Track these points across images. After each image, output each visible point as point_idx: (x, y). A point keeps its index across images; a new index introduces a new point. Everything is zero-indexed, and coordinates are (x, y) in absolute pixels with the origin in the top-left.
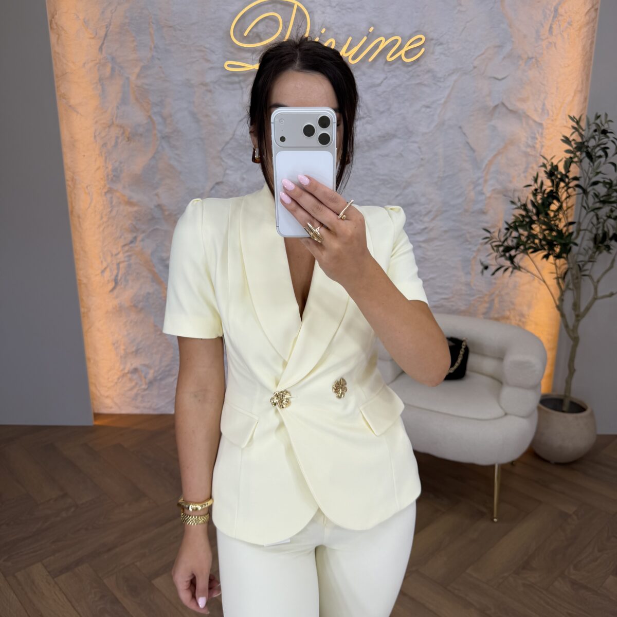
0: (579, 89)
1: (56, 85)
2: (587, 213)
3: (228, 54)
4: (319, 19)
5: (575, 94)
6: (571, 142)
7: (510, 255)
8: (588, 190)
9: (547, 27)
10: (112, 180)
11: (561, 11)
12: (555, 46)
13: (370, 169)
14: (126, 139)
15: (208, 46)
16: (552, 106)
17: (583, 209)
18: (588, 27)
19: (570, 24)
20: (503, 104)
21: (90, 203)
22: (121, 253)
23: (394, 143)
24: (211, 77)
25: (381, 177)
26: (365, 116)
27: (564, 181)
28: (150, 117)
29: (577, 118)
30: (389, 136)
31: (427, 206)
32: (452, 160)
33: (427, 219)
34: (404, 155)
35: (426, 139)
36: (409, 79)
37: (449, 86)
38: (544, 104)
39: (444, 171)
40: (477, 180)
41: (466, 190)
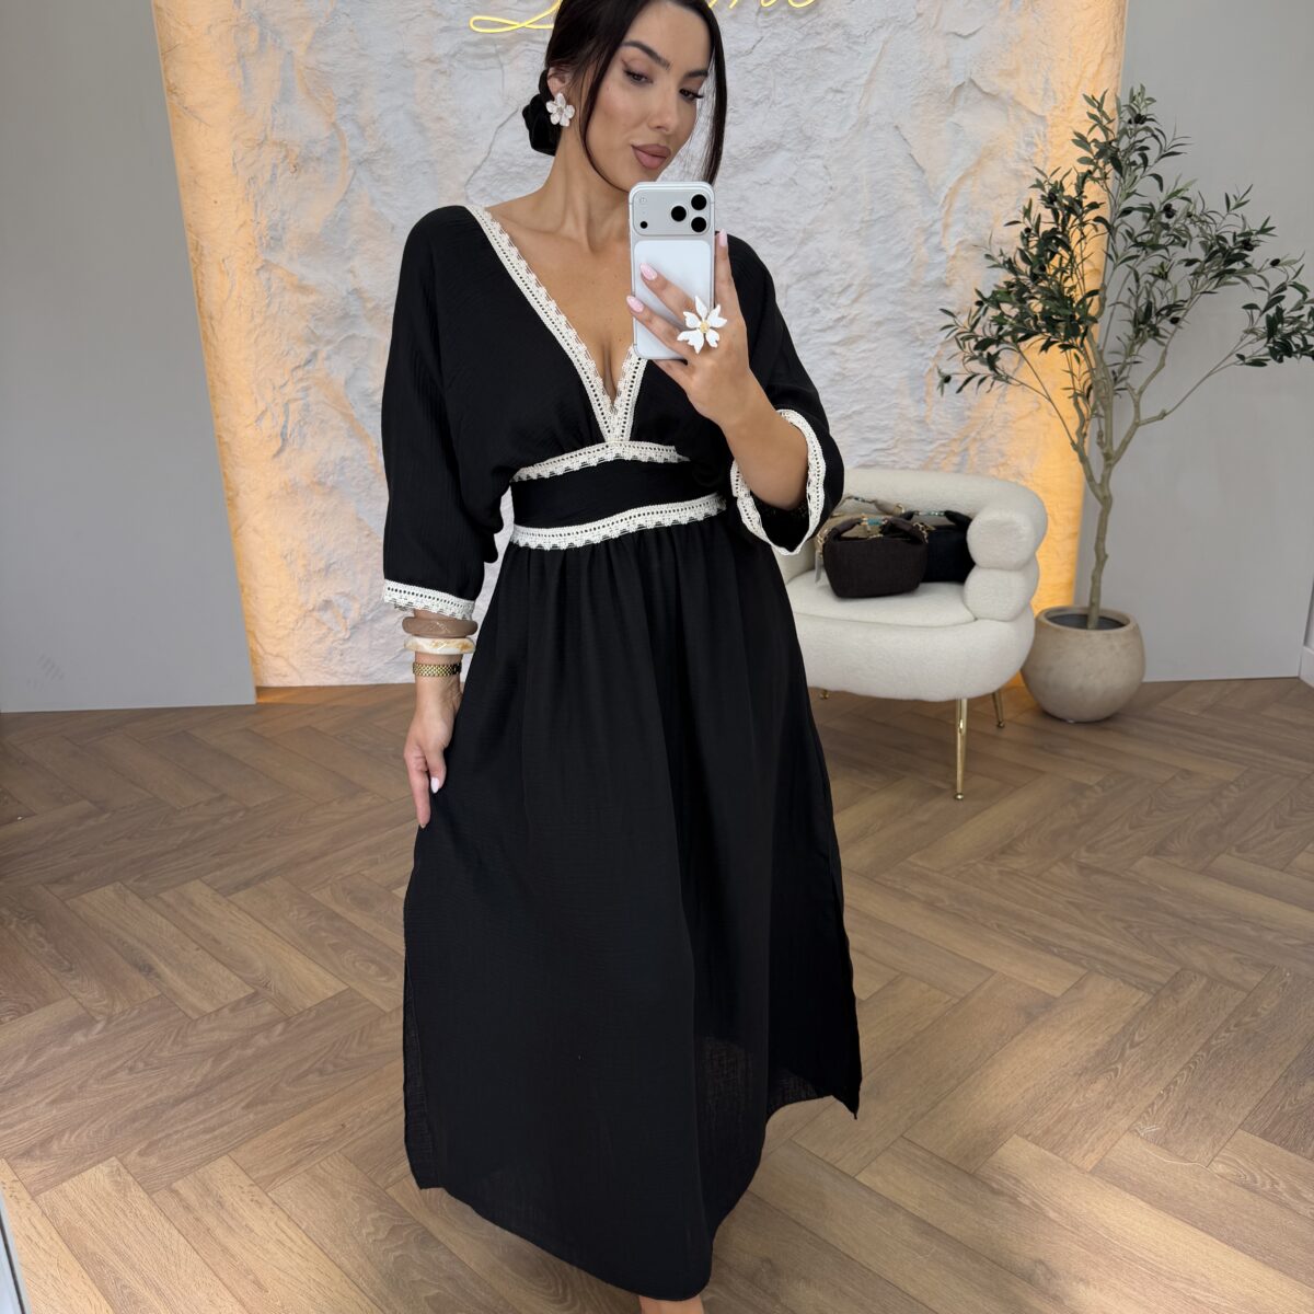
0: (1110, 50)
2: (1114, 269)
5: (1102, 62)
6: (1089, 144)
7: (989, 354)
8: (1115, 225)
10: (268, 245)
13: (739, 209)
14: (292, 169)
16: (1062, 83)
17: (1109, 260)
20: (972, 81)
21: (231, 291)
22: (290, 383)
23: (780, 159)
24: (444, 46)
25: (760, 224)
27: (1075, 214)
28: (334, 124)
29: (1098, 99)
30: (771, 147)
31: (843, 276)
32: (885, 188)
33: (844, 300)
34: (798, 181)
35: (837, 152)
36: (802, 40)
37: (875, 51)
38: (1047, 81)
39: (872, 209)
40: (931, 226)
41: (911, 244)
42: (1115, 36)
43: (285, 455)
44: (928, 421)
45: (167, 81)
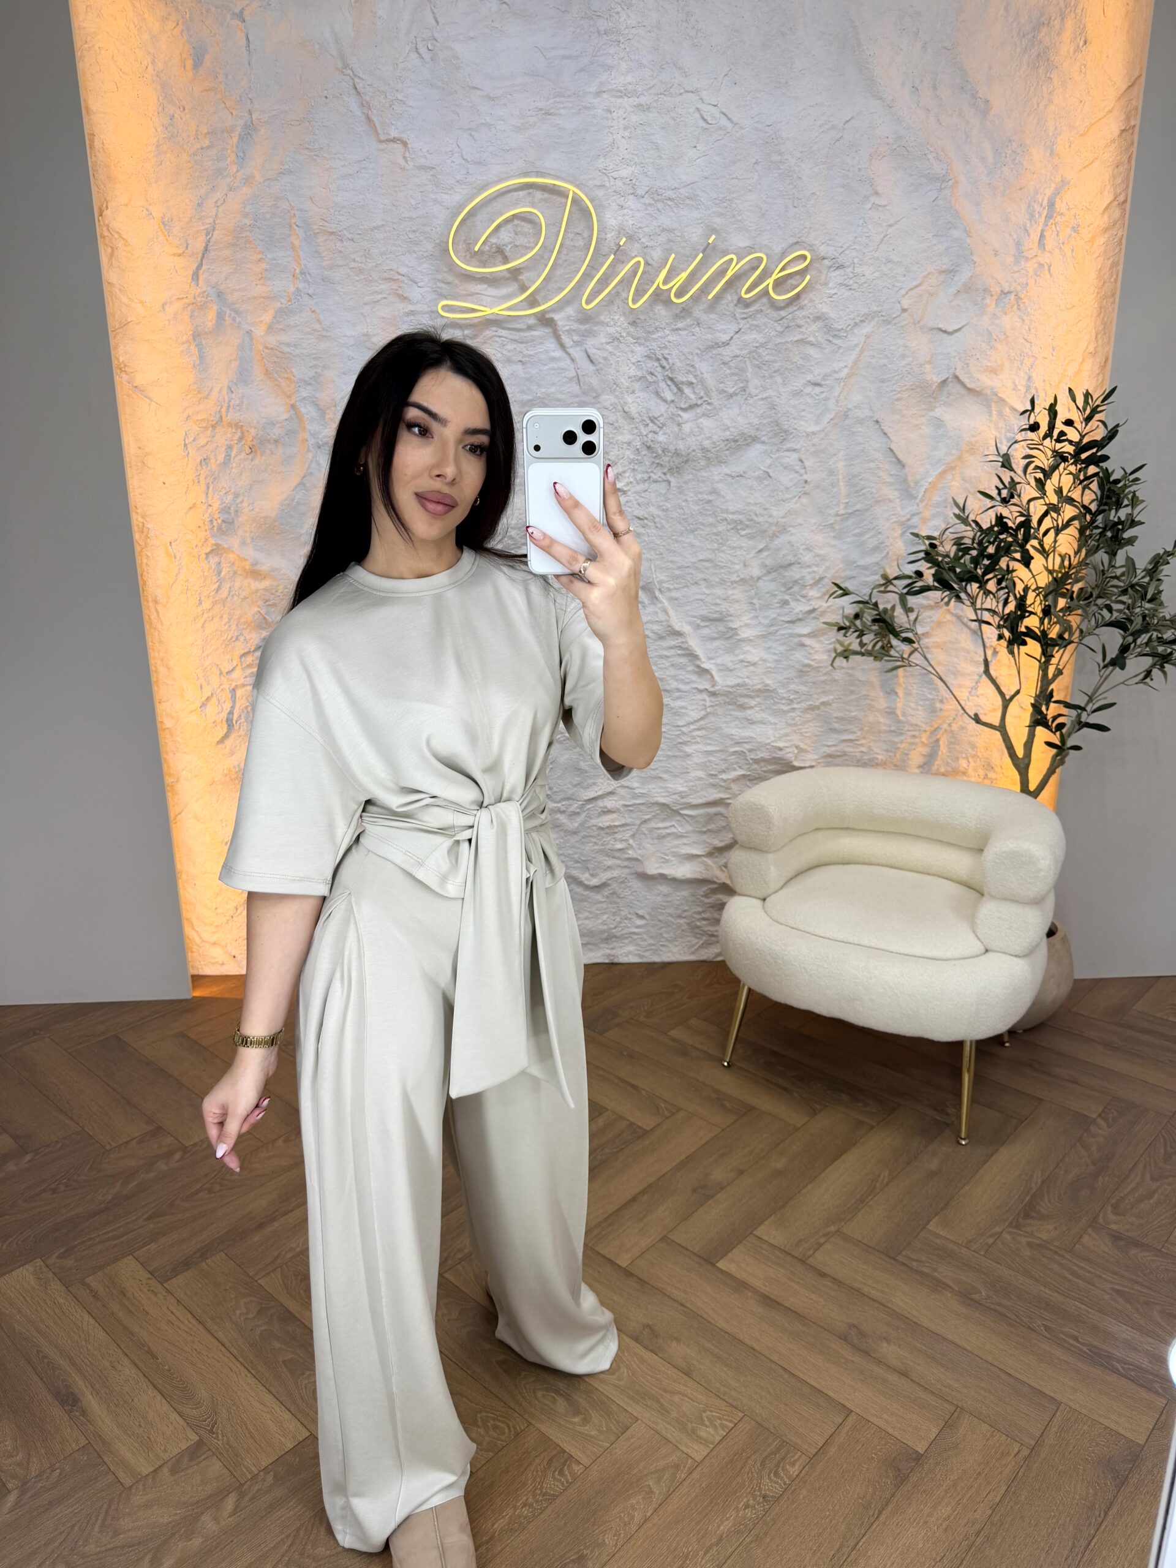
0: (1091, 349)
1: (112, 342)
3: (443, 285)
4: (612, 220)
5: (1083, 360)
9: (1035, 236)
10: (220, 529)
11: (1060, 206)
12: (1049, 270)
13: (709, 502)
14: (248, 450)
15: (403, 270)
16: (1044, 381)
18: (1106, 236)
19: (1075, 229)
20: (956, 378)
21: (177, 575)
22: (239, 667)
23: (753, 453)
25: (731, 516)
26: (699, 402)
28: (293, 406)
30: (745, 440)
31: (815, 569)
32: (862, 482)
33: (813, 593)
34: (771, 474)
35: (814, 445)
36: (781, 333)
37: (856, 345)
38: (1030, 378)
39: (847, 503)
40: (909, 520)
41: (888, 538)
42: (1096, 338)
43: (229, 743)
44: (899, 712)
45: (118, 359)
